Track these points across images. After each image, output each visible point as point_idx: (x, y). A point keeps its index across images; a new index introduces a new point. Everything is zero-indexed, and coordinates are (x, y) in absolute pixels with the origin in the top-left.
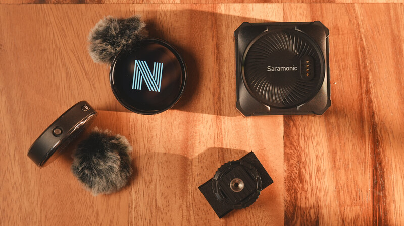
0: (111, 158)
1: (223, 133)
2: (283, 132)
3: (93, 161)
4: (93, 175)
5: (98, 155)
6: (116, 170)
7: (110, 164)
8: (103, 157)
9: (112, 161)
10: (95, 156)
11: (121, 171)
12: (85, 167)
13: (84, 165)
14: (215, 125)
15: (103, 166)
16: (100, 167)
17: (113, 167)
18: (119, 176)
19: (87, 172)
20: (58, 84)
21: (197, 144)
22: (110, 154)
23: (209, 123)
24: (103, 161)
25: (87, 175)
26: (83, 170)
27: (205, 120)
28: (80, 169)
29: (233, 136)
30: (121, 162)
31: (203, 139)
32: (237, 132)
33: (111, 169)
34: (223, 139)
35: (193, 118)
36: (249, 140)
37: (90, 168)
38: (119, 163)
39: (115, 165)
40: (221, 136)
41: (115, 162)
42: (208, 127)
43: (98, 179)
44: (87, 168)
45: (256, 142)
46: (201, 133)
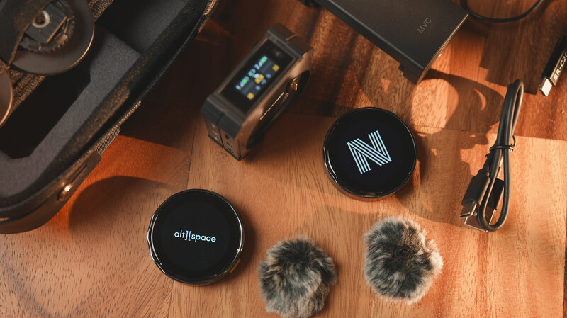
0: (310, 279)
1: (488, 291)
2: (563, 297)
3: (289, 270)
4: (280, 285)
5: (298, 266)
6: (307, 296)
7: (305, 284)
8: (302, 273)
9: (310, 282)
10: (295, 265)
11: (312, 300)
12: (276, 271)
13: (277, 268)
14: (478, 280)
15: (296, 282)
16: (292, 282)
17: (306, 290)
18: (307, 303)
19: (276, 277)
20: (290, 209)
21: (455, 302)
22: (311, 273)
23: (472, 277)
24: (300, 278)
25: (273, 282)
26: (272, 273)
27: (467, 272)
28: (270, 270)
29: (500, 297)
30: (318, 289)
31: (463, 297)
32: (506, 291)
33: (302, 291)
34: (488, 299)
35: (452, 269)
36: (520, 303)
37: (282, 277)
38: (315, 289)
39: (309, 289)
40: (485, 294)
41: (311, 285)
42: (470, 282)
43: (282, 293)
44: (278, 274)
45: (528, 307)
46: (460, 289)
